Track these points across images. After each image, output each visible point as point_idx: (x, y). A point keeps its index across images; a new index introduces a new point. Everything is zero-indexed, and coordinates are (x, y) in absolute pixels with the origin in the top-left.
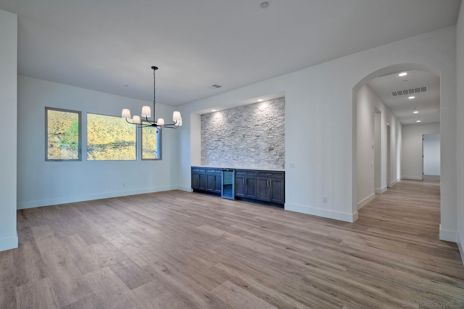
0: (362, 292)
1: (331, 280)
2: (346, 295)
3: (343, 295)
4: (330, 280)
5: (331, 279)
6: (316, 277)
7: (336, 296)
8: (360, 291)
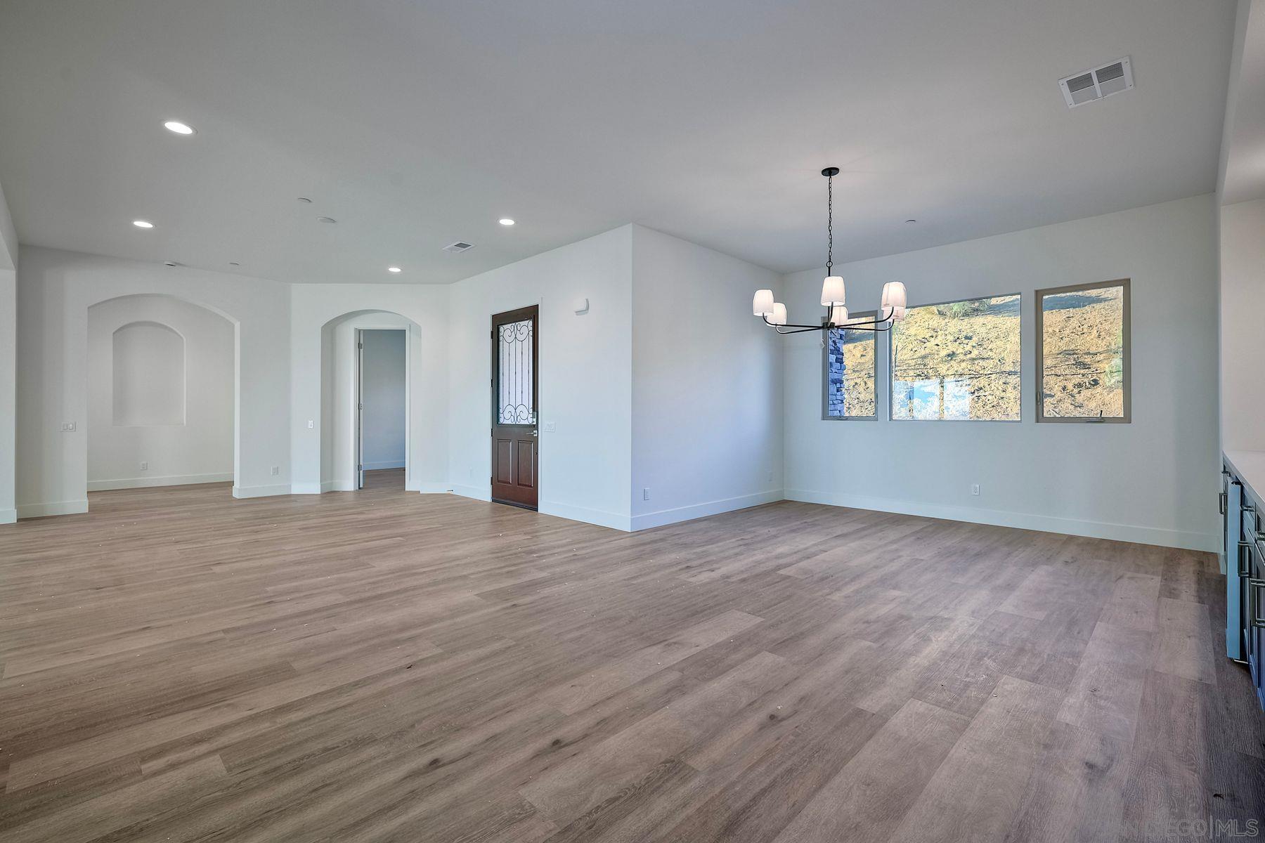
0: (222, 831)
1: (323, 787)
2: (249, 792)
3: (255, 788)
4: (327, 785)
5: (327, 789)
6: (362, 762)
7: (266, 773)
8: (228, 829)
